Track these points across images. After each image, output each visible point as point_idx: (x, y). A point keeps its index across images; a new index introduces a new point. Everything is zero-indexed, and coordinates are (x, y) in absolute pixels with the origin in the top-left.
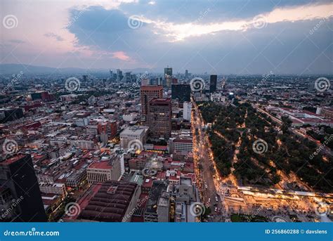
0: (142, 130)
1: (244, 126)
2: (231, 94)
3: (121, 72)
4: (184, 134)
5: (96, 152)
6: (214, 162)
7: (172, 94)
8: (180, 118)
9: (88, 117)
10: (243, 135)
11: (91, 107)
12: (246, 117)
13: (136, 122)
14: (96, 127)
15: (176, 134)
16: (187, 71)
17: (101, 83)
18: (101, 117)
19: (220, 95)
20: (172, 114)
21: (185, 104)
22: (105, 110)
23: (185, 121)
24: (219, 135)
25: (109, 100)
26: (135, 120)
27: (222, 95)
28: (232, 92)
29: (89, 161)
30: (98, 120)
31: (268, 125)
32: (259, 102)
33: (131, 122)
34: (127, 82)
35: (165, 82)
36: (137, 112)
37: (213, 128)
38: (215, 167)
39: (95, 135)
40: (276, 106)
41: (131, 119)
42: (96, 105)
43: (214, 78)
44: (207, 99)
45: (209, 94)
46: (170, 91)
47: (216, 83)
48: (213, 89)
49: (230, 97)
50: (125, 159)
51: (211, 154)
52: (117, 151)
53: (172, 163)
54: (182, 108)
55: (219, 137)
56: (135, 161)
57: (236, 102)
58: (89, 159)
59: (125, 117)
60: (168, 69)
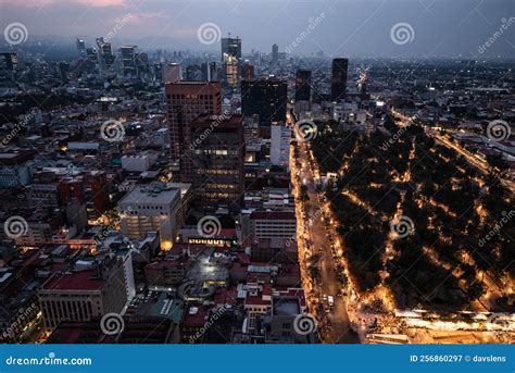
0: (174, 193)
1: (407, 177)
2: (380, 104)
3: (107, 47)
4: (274, 199)
5: (58, 251)
6: (343, 262)
7: (243, 104)
8: (263, 163)
9: (29, 164)
10: (406, 197)
11: (34, 137)
12: (412, 156)
13: (155, 173)
14: (54, 187)
15: (257, 199)
16: (275, 48)
17: (55, 75)
18: (64, 162)
19: (354, 106)
20: (244, 153)
21: (276, 129)
22: (72, 145)
23: (275, 169)
24: (354, 199)
25: (81, 118)
26: (152, 168)
27: (360, 106)
28: (380, 100)
29: (41, 273)
30: (56, 170)
31: (459, 175)
32: (441, 123)
33: (144, 175)
34: (126, 72)
35: (223, 73)
36: (157, 148)
37: (341, 183)
38: (346, 271)
39: (51, 209)
40: (477, 130)
41: (143, 167)
42: (46, 132)
43: (340, 65)
44: (325, 118)
45: (329, 105)
46: (238, 97)
47: (344, 77)
48: (339, 91)
49: (378, 113)
50: (134, 264)
51: (338, 244)
52: (112, 246)
53: (250, 268)
54: (269, 137)
55: (355, 205)
56: (161, 266)
57: (391, 123)
58: (42, 268)
59: (127, 162)
60: (231, 41)
